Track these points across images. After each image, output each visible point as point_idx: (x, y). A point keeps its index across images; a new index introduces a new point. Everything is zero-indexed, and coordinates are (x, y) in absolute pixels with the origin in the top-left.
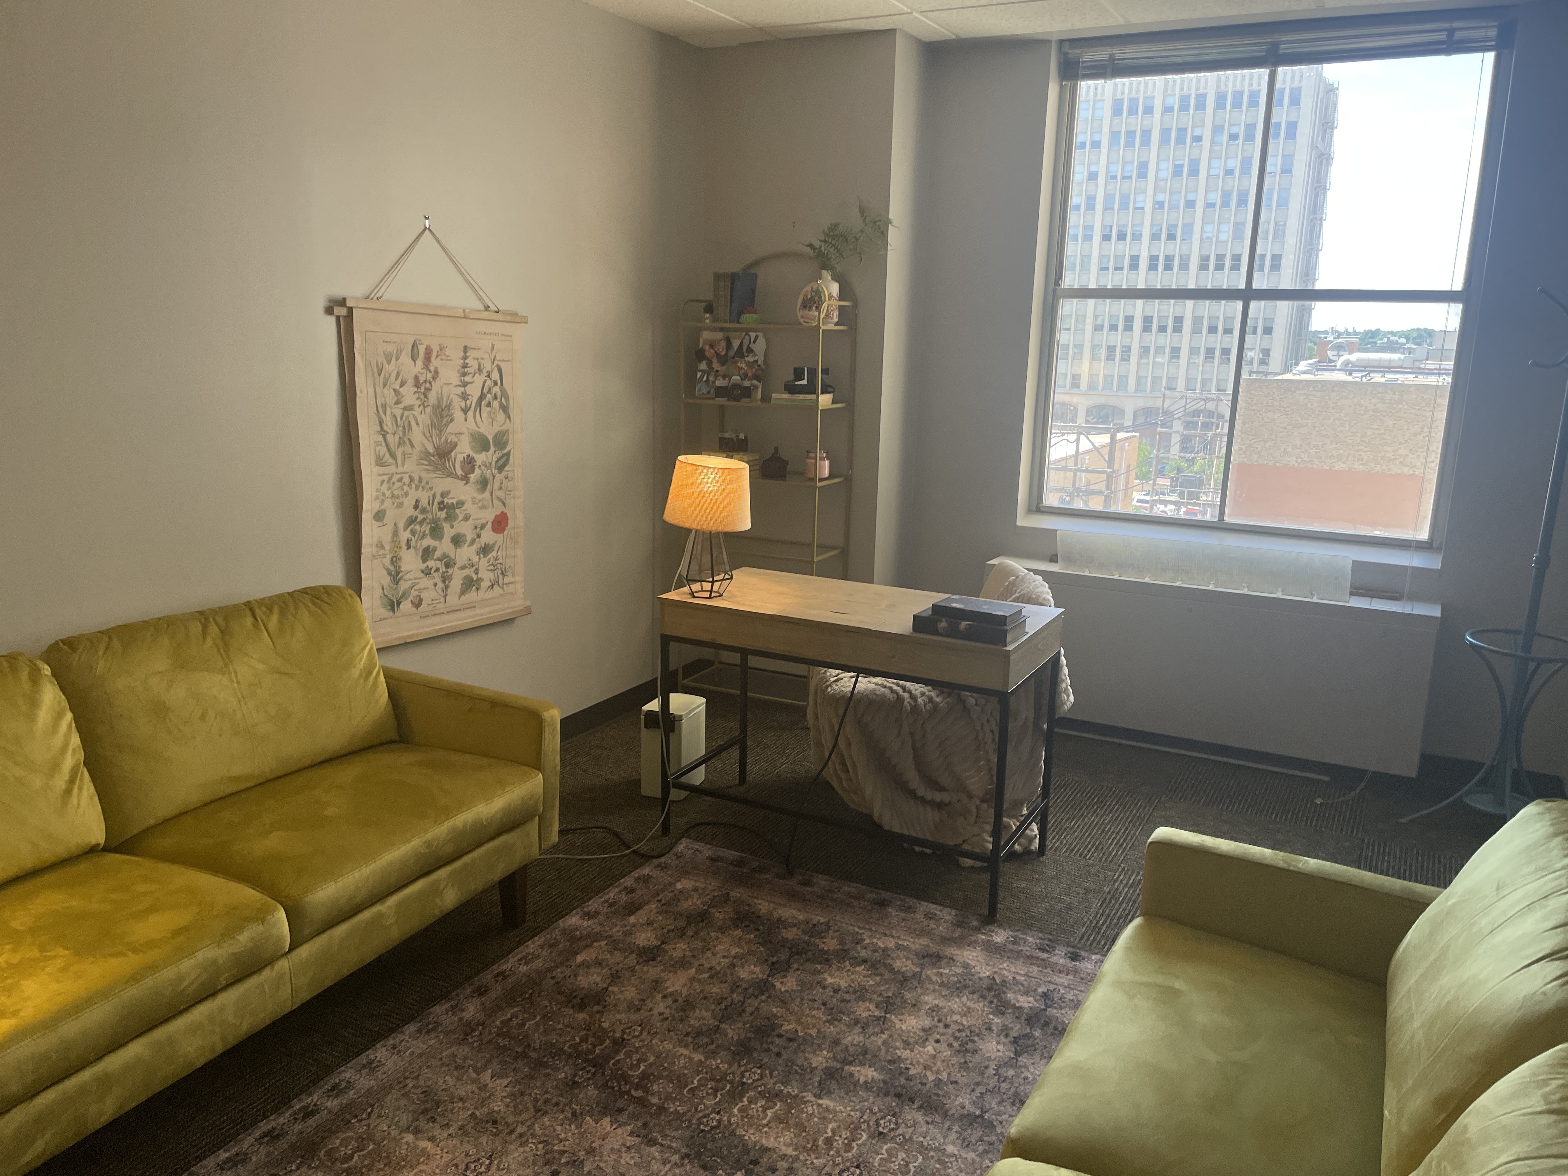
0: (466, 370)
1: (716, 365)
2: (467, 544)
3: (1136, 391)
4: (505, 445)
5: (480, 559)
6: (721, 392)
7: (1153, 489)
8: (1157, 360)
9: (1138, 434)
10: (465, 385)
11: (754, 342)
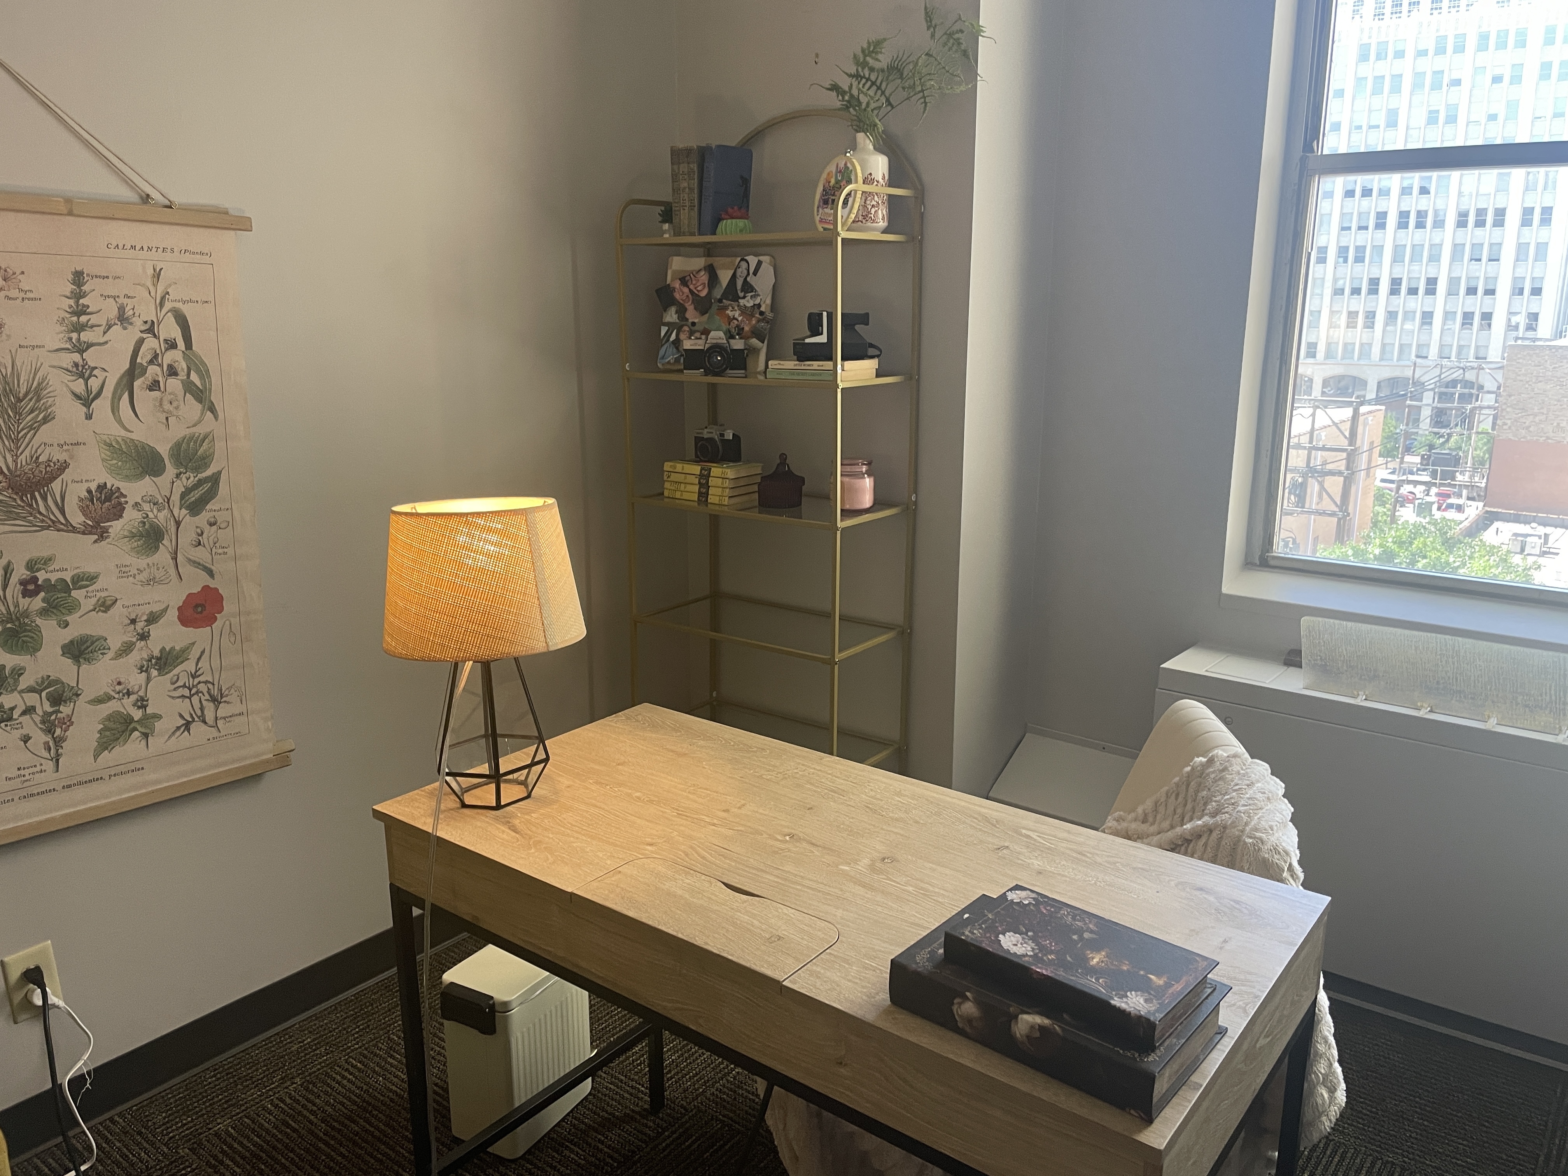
0: (83, 319)
1: (692, 315)
2: (111, 654)
3: (1381, 359)
4: (204, 461)
5: (148, 680)
6: (693, 359)
7: (1400, 468)
8: (1405, 327)
9: (1383, 408)
10: (82, 348)
11: (755, 274)
